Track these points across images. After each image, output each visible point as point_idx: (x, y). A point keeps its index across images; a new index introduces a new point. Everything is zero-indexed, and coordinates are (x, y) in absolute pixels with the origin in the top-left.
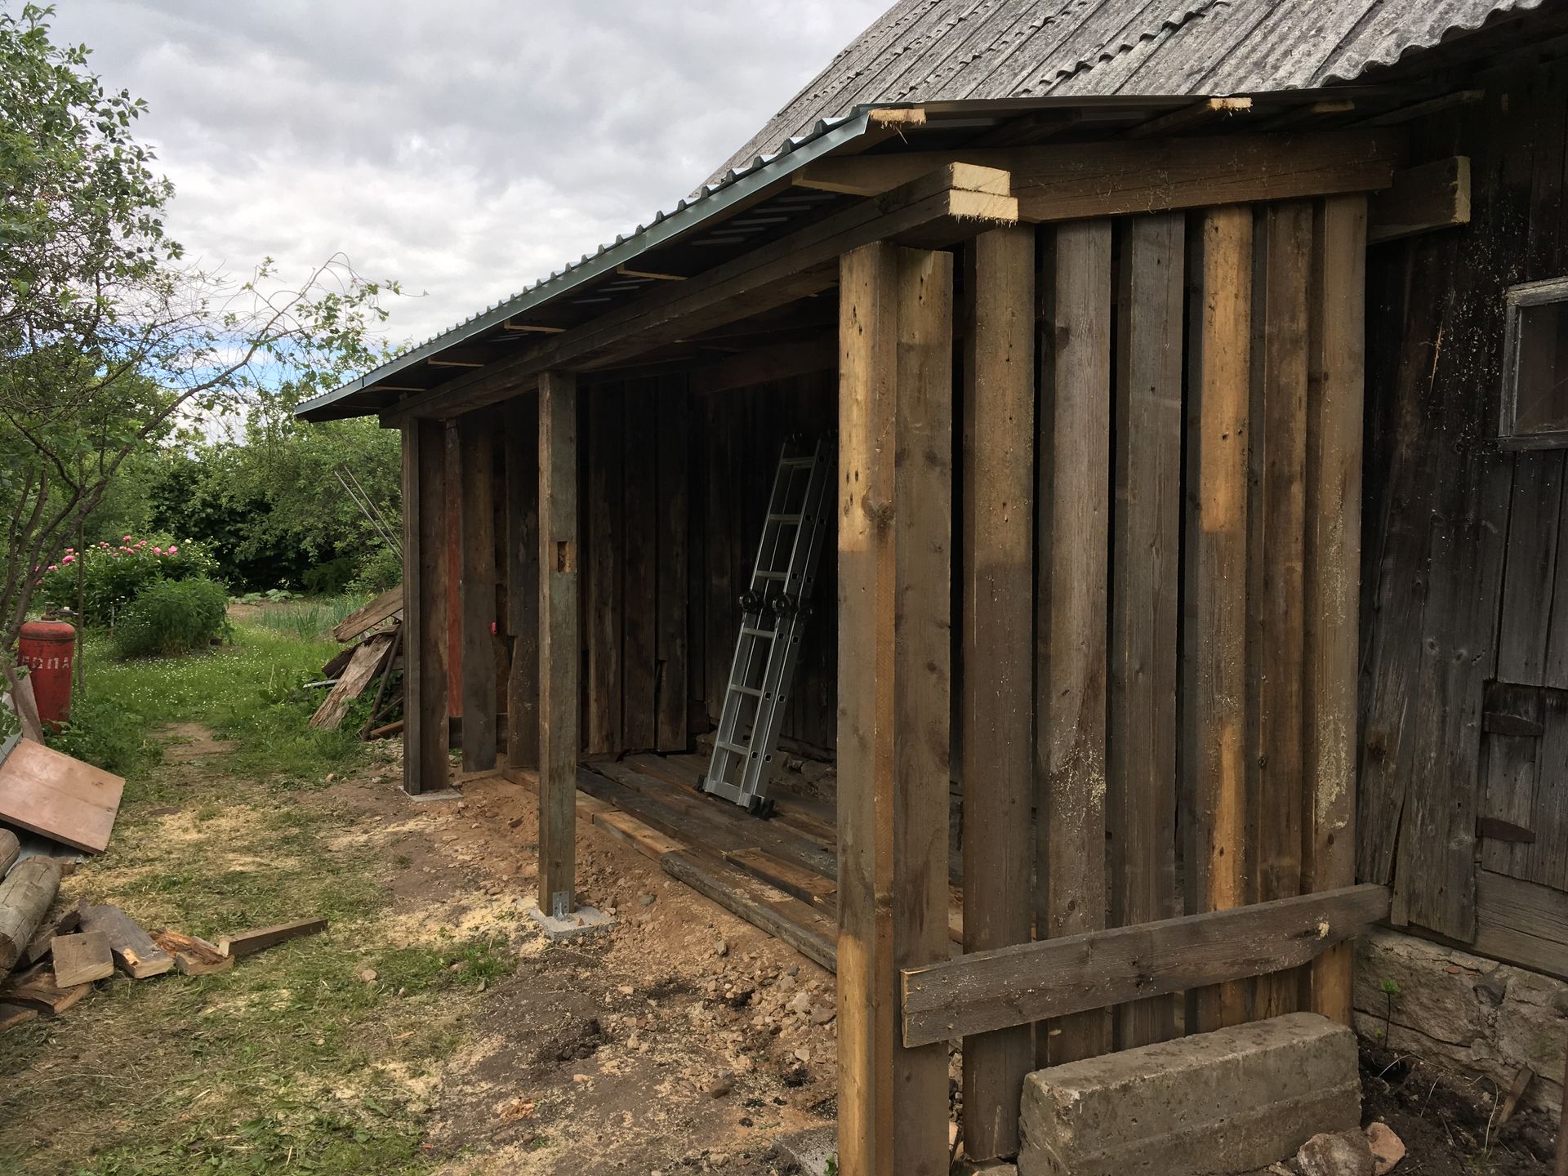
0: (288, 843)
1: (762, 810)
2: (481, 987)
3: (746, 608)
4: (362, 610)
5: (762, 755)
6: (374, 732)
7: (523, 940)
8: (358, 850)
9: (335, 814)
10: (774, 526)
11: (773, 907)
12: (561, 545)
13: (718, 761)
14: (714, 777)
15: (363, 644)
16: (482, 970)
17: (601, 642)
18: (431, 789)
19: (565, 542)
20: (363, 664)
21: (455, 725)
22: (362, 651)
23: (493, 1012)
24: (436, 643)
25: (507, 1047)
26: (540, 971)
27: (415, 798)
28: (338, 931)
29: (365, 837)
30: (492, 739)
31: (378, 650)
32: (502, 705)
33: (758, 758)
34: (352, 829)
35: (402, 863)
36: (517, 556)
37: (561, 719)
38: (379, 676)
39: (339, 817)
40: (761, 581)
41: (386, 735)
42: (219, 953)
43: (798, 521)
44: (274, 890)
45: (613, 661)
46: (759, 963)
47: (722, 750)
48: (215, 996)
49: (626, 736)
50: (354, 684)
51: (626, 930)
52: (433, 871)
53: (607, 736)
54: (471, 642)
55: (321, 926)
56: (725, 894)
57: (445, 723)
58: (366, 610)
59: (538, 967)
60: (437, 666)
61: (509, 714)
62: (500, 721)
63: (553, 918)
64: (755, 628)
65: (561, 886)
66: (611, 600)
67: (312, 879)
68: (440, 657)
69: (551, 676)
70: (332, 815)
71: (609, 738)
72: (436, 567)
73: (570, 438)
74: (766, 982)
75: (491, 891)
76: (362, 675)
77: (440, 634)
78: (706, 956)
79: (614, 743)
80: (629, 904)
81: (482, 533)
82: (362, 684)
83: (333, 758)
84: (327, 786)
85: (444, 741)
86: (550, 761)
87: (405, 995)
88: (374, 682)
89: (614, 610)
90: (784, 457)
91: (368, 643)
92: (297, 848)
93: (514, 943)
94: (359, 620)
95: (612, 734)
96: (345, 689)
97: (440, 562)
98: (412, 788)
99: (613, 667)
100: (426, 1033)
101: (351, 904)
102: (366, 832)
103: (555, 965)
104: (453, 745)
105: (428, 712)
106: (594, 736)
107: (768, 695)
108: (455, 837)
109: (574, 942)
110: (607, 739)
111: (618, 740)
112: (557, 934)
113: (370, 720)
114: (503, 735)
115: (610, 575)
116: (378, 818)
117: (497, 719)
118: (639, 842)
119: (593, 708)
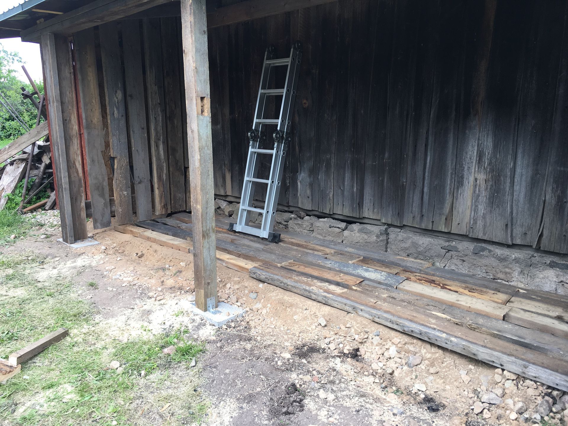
0: (10, 279)
1: (275, 238)
2: (193, 363)
3: (252, 138)
4: (7, 147)
5: (271, 212)
6: (25, 210)
7: (198, 327)
8: (57, 280)
9: (30, 258)
10: (263, 95)
11: (340, 295)
12: (202, 99)
13: (242, 216)
14: (240, 223)
15: (9, 165)
16: (186, 352)
17: (158, 159)
18: (79, 240)
19: (204, 98)
20: (11, 175)
21: (88, 206)
22: (9, 168)
23: (213, 381)
24: (74, 162)
25: (242, 408)
26: (221, 348)
27: (75, 246)
28: (76, 335)
29: (55, 271)
30: (108, 212)
31: (18, 167)
32: (112, 194)
33: (269, 213)
34: (45, 266)
35: (92, 286)
36: (113, 114)
37: (207, 202)
38: (21, 181)
39: (33, 260)
40: (258, 124)
41: (32, 211)
42: (9, 365)
43: (283, 93)
44: (20, 312)
45: (165, 168)
46: (353, 330)
47: (244, 210)
48: (18, 397)
49: (172, 205)
50: (9, 185)
51: (252, 315)
52: (114, 289)
53: (164, 206)
54: (93, 161)
55: (65, 334)
56: (306, 290)
57: (83, 204)
58: (10, 147)
59: (219, 345)
60: (76, 174)
61: (115, 198)
62: (112, 201)
63: (208, 312)
64: (256, 148)
65: (211, 294)
66: (162, 138)
67: (41, 302)
68: (77, 170)
69: (201, 178)
70: (28, 259)
71: (165, 206)
72: (70, 120)
73: (204, 31)
74: (364, 341)
75: (158, 298)
76: (12, 181)
77: (76, 157)
78: (314, 327)
79: (167, 209)
80: (244, 299)
81: (94, 101)
82: (13, 185)
83: (8, 226)
84: (15, 242)
85: (83, 214)
86: (202, 227)
87: (146, 375)
88: (19, 185)
89: (163, 142)
90: (267, 59)
91: (12, 164)
92: (18, 282)
93: (193, 330)
94: (6, 152)
95: (166, 204)
96: (3, 189)
97: (72, 118)
98: (70, 240)
99: (165, 172)
100: (179, 403)
101: (75, 316)
102: (54, 268)
103: (228, 343)
104: (89, 216)
105: (74, 200)
106: (158, 206)
107: (273, 182)
108: (113, 267)
109: (230, 327)
110: (164, 207)
111: (169, 207)
112: (219, 323)
113: (21, 204)
114: (113, 209)
115: (161, 124)
116: (57, 259)
117: (110, 201)
118: (227, 263)
119: (157, 192)
